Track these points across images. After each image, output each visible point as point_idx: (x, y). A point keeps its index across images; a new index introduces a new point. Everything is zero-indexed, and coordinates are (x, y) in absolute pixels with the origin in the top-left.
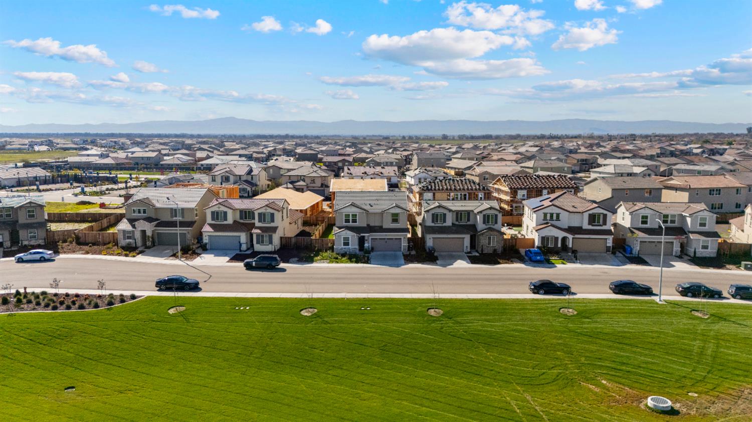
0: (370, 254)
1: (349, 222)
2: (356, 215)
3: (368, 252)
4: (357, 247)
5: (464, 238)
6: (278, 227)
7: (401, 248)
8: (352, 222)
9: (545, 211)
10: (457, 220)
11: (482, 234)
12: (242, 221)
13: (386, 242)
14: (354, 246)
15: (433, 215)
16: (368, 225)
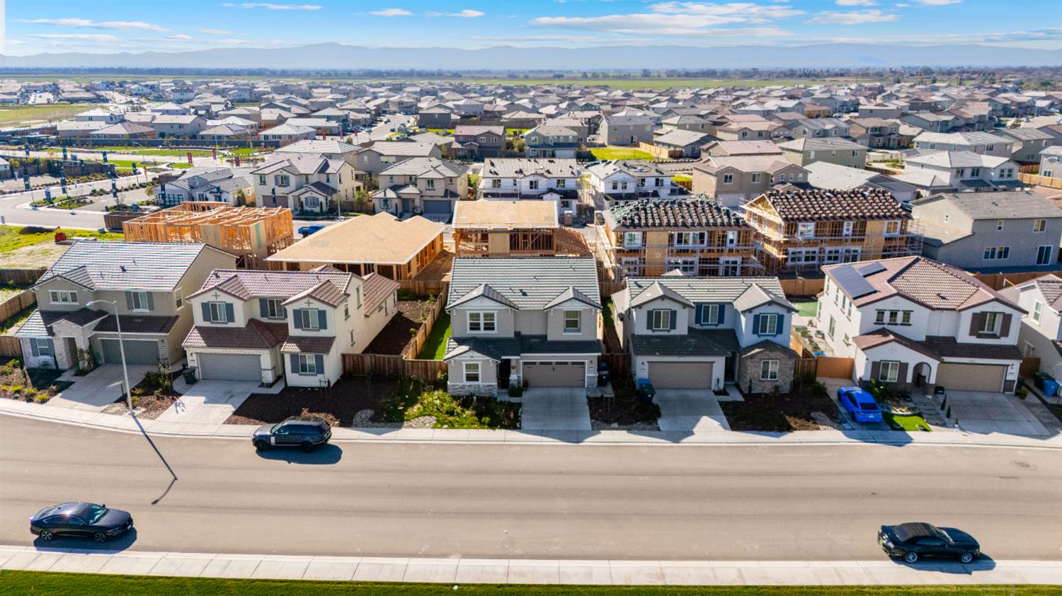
0: (521, 395)
1: (479, 329)
2: (492, 315)
3: (517, 391)
4: (495, 384)
5: (712, 363)
6: (333, 338)
7: (584, 380)
8: (485, 329)
9: (880, 306)
10: (698, 321)
11: (752, 357)
12: (265, 320)
13: (554, 369)
14: (487, 381)
15: (650, 313)
16: (517, 334)
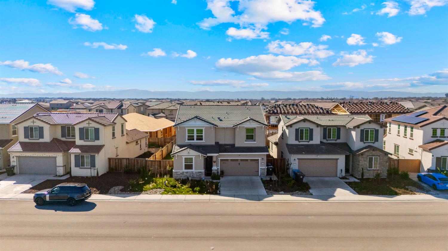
0: (219, 179)
1: (193, 139)
2: (202, 131)
3: (217, 177)
4: (203, 171)
5: (337, 159)
6: (104, 145)
7: (258, 171)
8: (197, 139)
9: (434, 125)
10: (325, 138)
11: (362, 154)
12: (64, 139)
13: (239, 164)
14: (198, 169)
15: (297, 130)
16: (217, 143)
